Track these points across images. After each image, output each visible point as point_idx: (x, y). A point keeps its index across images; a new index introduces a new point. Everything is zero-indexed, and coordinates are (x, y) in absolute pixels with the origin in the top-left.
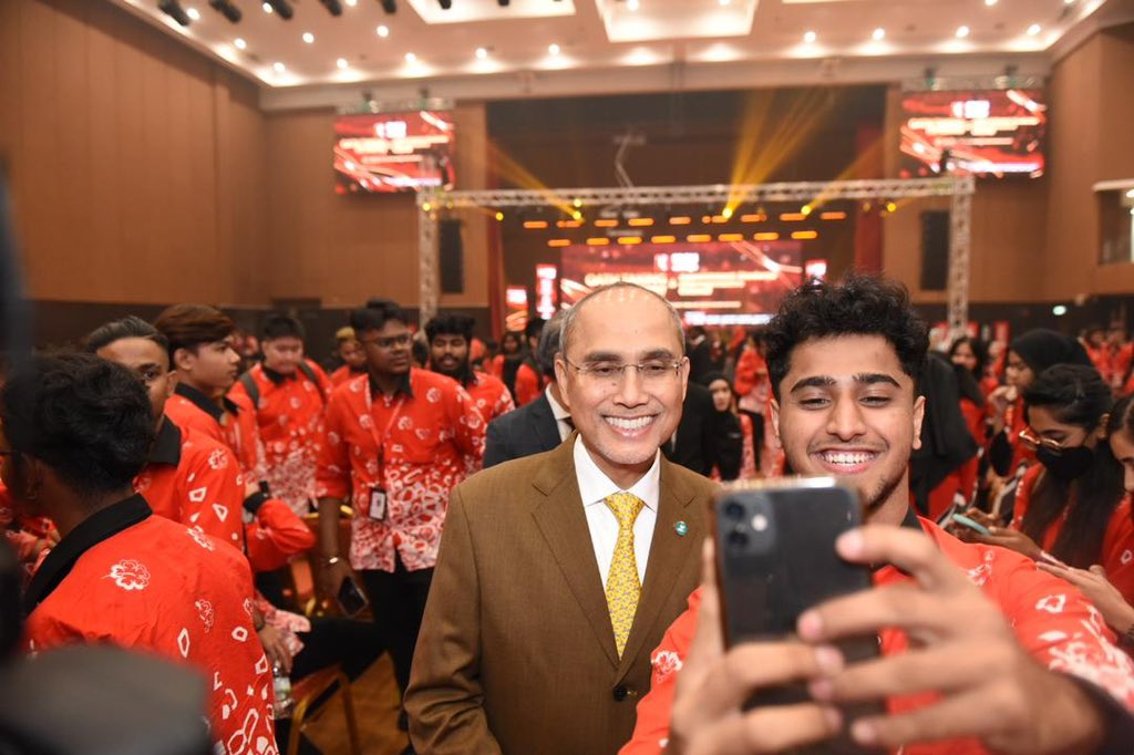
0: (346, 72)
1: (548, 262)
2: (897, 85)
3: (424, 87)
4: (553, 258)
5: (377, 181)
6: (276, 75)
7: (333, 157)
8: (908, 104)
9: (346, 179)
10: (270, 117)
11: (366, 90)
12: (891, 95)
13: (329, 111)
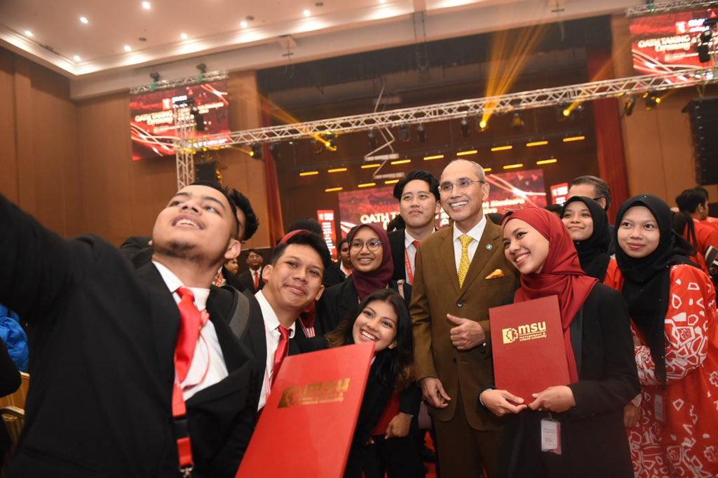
0: (133, 57)
1: (326, 208)
2: (621, 14)
3: (200, 61)
4: (332, 204)
5: (164, 146)
6: (75, 65)
7: (129, 131)
8: (635, 28)
9: (140, 149)
10: (79, 104)
11: (153, 70)
12: (615, 23)
13: (124, 94)
